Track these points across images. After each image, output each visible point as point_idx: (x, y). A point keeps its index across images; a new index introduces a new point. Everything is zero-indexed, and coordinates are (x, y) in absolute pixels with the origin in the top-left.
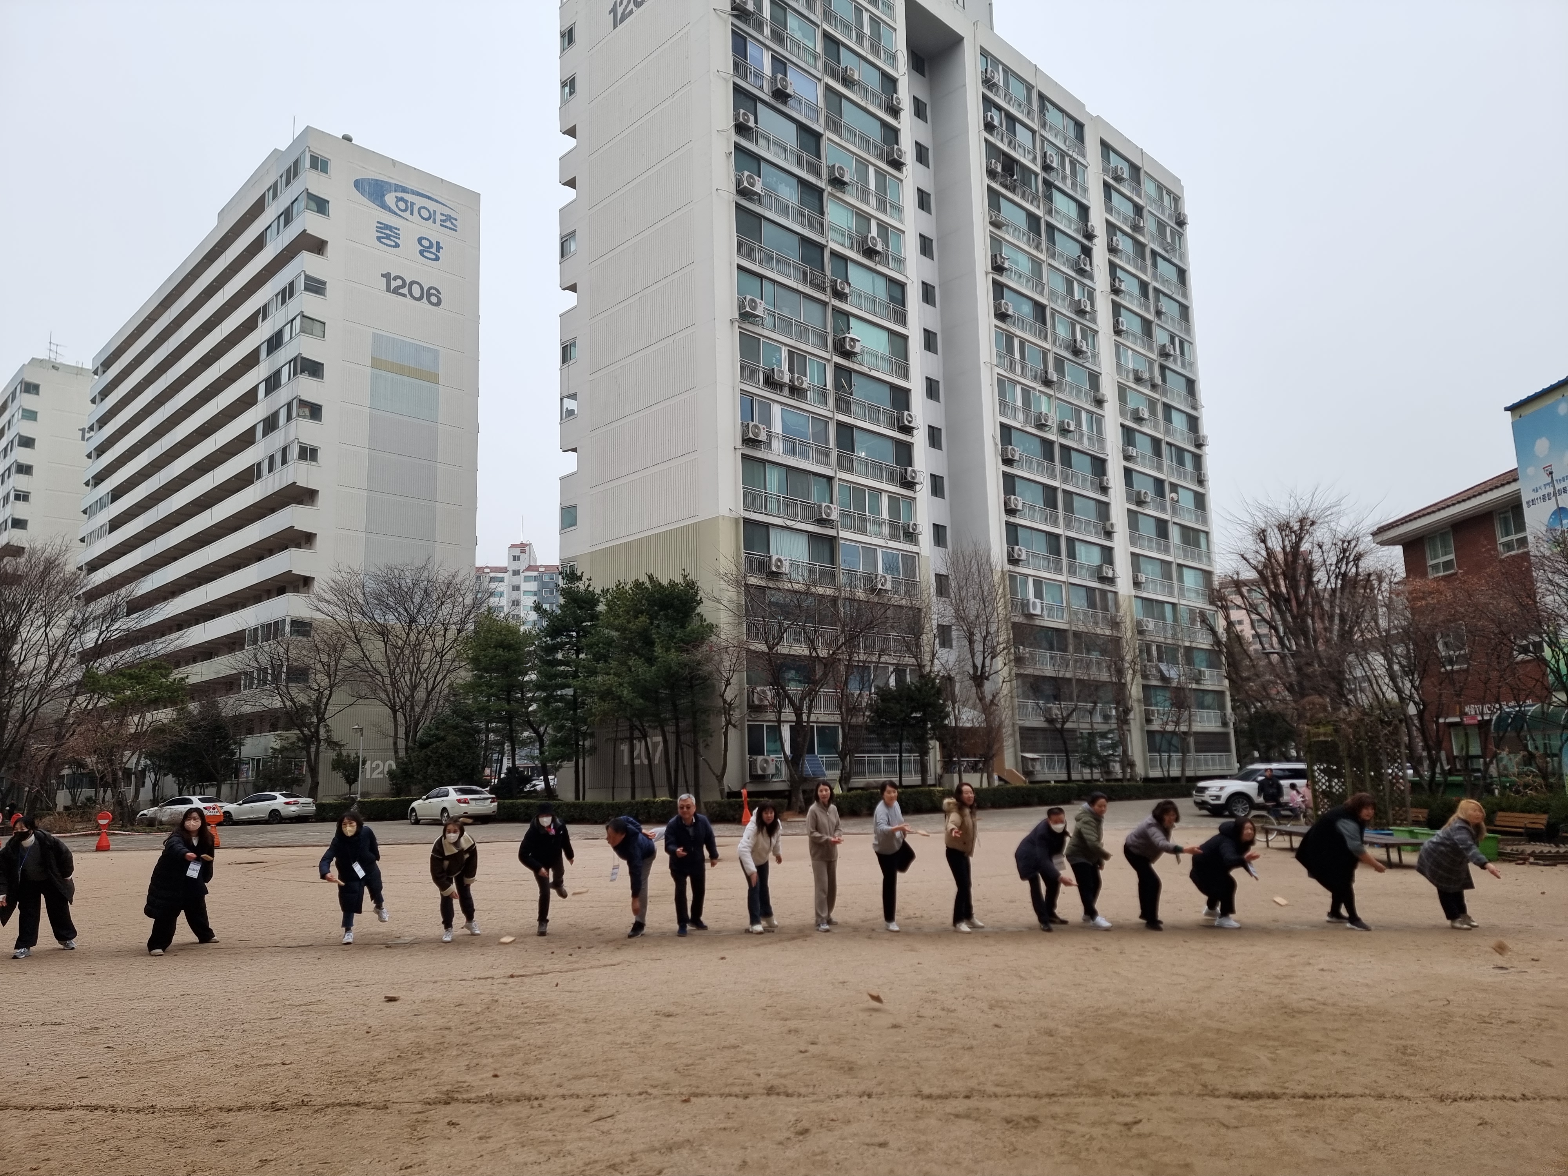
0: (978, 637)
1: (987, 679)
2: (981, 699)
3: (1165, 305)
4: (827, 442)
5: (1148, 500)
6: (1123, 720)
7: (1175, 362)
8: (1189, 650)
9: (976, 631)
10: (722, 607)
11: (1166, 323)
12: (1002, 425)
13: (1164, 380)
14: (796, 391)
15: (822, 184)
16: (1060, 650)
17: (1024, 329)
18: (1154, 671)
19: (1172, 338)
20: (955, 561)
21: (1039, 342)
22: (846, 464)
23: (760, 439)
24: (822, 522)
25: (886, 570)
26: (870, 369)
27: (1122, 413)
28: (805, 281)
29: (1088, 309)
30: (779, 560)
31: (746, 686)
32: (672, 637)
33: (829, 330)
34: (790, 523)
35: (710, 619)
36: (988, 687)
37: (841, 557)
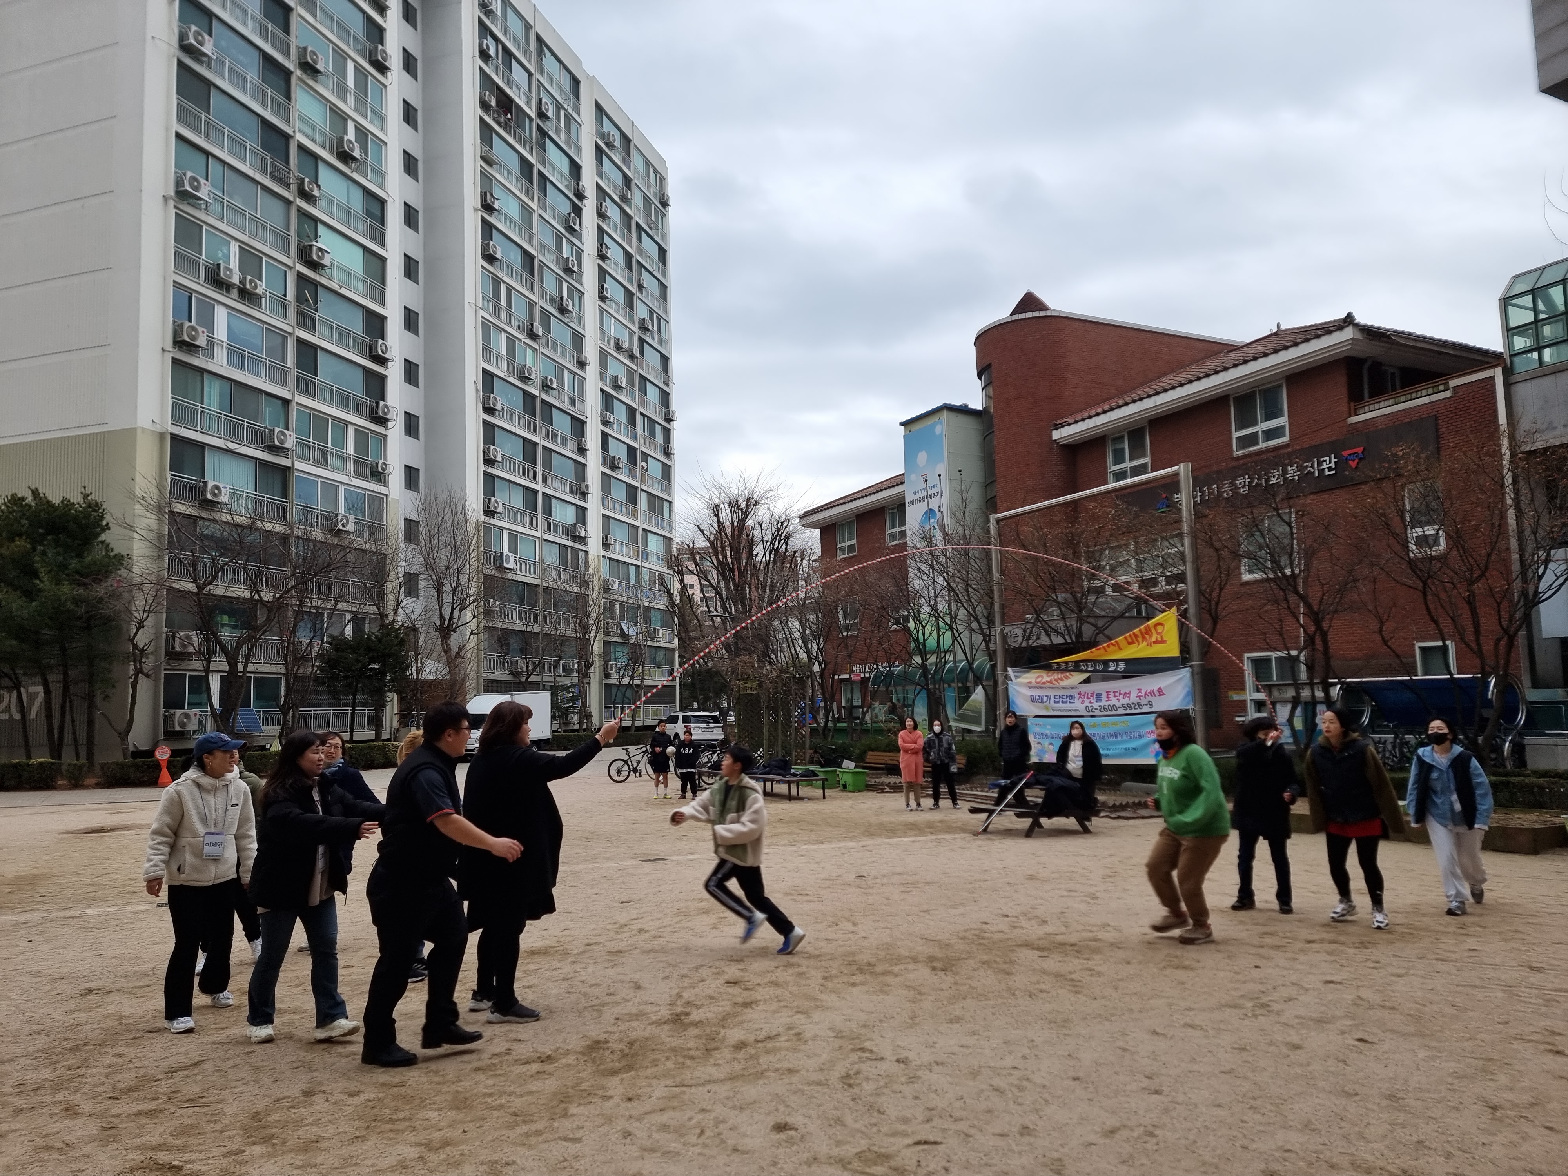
0: (447, 588)
1: (455, 631)
2: (447, 651)
3: (647, 280)
4: (284, 359)
5: (621, 466)
6: (584, 674)
7: (653, 338)
8: (648, 609)
9: (445, 581)
10: (136, 535)
11: (647, 298)
12: (485, 371)
13: (642, 353)
14: (246, 295)
15: (290, 65)
16: (529, 604)
17: (511, 276)
18: (615, 629)
19: (651, 312)
20: (427, 508)
21: (527, 293)
22: (307, 387)
23: (197, 343)
24: (273, 449)
25: (349, 510)
26: (341, 287)
27: (603, 378)
28: (264, 171)
29: (576, 269)
30: (217, 487)
31: (165, 629)
32: (63, 567)
33: (292, 232)
34: (232, 446)
35: (119, 548)
36: (455, 639)
37: (294, 489)
